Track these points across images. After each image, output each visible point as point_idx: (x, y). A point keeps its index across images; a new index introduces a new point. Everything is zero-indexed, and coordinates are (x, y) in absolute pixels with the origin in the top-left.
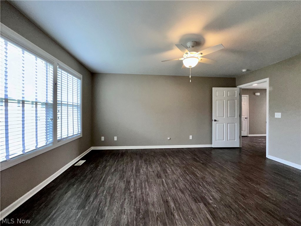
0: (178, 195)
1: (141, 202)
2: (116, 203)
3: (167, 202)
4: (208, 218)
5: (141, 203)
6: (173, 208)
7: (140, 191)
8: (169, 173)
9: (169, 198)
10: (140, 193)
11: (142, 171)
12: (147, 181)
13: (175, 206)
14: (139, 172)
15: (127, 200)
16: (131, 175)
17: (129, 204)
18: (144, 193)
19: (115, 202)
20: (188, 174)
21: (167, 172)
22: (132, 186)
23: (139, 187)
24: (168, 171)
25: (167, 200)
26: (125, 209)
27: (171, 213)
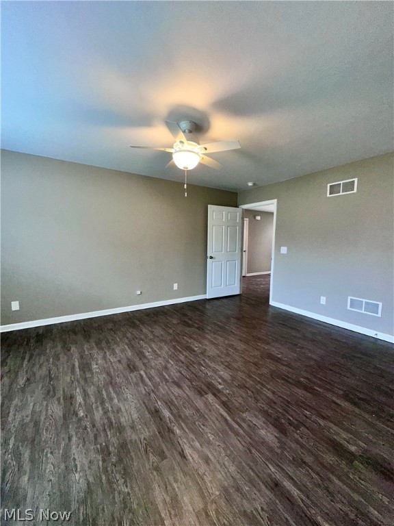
0: (173, 393)
1: (108, 430)
2: (49, 455)
3: (157, 411)
4: (222, 415)
5: (109, 433)
6: (170, 419)
7: (100, 409)
8: (149, 357)
9: (159, 403)
10: (101, 412)
11: (95, 366)
12: (111, 383)
13: (172, 413)
14: (90, 370)
15: (74, 439)
16: (73, 382)
17: (81, 445)
18: (110, 409)
19: (47, 455)
20: (180, 352)
21: (145, 357)
22: (80, 403)
23: (96, 403)
24: (147, 354)
25: (155, 407)
26: (74, 459)
27: (168, 428)
